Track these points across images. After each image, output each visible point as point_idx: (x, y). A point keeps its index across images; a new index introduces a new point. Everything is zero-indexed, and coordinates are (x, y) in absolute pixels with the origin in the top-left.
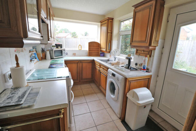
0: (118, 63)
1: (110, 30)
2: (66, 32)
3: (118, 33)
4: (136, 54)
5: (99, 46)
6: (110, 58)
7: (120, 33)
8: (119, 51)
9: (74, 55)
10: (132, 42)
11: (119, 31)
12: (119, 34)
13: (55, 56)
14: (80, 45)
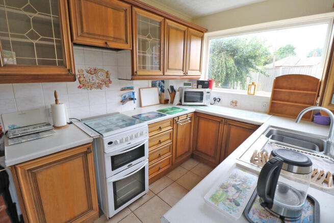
5: (315, 90)
13: (185, 101)
14: (253, 83)
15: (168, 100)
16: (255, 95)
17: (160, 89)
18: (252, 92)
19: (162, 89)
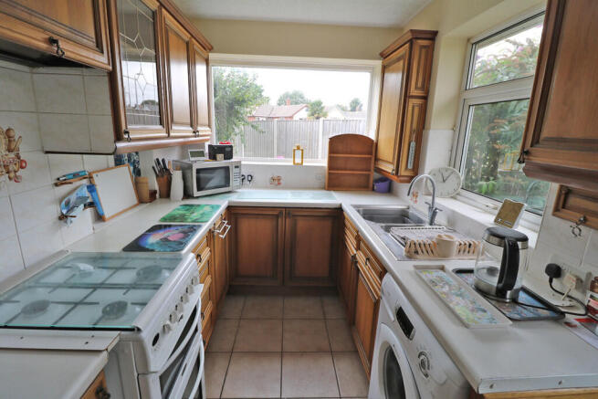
0: (439, 249)
1: (420, 85)
2: (296, 103)
3: (459, 95)
4: (556, 209)
5: (371, 154)
6: (411, 203)
7: (466, 95)
8: (459, 178)
9: (276, 182)
10: (536, 141)
11: (463, 86)
12: (461, 102)
13: (200, 189)
14: (298, 148)
15: (155, 192)
16: (304, 164)
17: (132, 168)
18: (298, 160)
19: (135, 167)
